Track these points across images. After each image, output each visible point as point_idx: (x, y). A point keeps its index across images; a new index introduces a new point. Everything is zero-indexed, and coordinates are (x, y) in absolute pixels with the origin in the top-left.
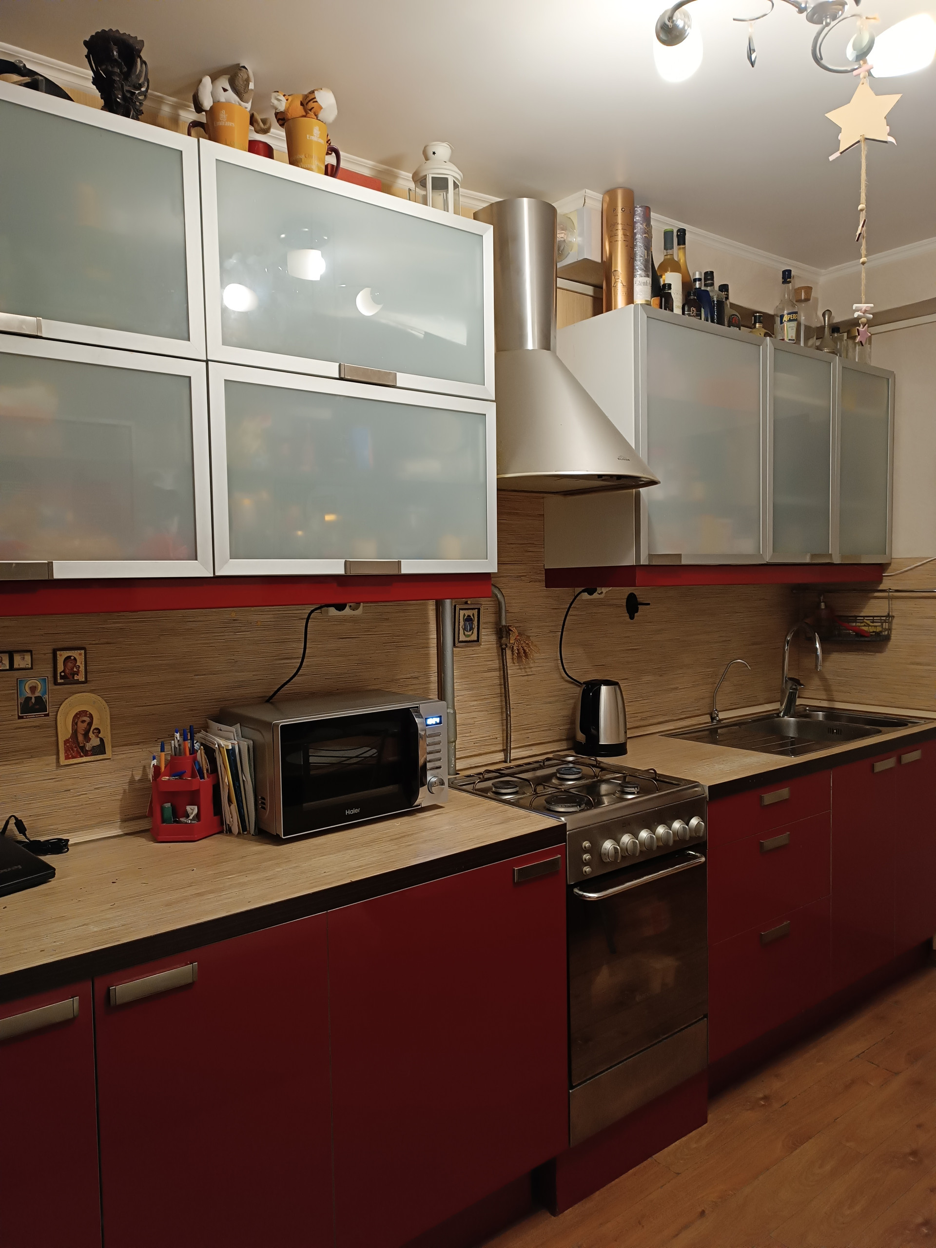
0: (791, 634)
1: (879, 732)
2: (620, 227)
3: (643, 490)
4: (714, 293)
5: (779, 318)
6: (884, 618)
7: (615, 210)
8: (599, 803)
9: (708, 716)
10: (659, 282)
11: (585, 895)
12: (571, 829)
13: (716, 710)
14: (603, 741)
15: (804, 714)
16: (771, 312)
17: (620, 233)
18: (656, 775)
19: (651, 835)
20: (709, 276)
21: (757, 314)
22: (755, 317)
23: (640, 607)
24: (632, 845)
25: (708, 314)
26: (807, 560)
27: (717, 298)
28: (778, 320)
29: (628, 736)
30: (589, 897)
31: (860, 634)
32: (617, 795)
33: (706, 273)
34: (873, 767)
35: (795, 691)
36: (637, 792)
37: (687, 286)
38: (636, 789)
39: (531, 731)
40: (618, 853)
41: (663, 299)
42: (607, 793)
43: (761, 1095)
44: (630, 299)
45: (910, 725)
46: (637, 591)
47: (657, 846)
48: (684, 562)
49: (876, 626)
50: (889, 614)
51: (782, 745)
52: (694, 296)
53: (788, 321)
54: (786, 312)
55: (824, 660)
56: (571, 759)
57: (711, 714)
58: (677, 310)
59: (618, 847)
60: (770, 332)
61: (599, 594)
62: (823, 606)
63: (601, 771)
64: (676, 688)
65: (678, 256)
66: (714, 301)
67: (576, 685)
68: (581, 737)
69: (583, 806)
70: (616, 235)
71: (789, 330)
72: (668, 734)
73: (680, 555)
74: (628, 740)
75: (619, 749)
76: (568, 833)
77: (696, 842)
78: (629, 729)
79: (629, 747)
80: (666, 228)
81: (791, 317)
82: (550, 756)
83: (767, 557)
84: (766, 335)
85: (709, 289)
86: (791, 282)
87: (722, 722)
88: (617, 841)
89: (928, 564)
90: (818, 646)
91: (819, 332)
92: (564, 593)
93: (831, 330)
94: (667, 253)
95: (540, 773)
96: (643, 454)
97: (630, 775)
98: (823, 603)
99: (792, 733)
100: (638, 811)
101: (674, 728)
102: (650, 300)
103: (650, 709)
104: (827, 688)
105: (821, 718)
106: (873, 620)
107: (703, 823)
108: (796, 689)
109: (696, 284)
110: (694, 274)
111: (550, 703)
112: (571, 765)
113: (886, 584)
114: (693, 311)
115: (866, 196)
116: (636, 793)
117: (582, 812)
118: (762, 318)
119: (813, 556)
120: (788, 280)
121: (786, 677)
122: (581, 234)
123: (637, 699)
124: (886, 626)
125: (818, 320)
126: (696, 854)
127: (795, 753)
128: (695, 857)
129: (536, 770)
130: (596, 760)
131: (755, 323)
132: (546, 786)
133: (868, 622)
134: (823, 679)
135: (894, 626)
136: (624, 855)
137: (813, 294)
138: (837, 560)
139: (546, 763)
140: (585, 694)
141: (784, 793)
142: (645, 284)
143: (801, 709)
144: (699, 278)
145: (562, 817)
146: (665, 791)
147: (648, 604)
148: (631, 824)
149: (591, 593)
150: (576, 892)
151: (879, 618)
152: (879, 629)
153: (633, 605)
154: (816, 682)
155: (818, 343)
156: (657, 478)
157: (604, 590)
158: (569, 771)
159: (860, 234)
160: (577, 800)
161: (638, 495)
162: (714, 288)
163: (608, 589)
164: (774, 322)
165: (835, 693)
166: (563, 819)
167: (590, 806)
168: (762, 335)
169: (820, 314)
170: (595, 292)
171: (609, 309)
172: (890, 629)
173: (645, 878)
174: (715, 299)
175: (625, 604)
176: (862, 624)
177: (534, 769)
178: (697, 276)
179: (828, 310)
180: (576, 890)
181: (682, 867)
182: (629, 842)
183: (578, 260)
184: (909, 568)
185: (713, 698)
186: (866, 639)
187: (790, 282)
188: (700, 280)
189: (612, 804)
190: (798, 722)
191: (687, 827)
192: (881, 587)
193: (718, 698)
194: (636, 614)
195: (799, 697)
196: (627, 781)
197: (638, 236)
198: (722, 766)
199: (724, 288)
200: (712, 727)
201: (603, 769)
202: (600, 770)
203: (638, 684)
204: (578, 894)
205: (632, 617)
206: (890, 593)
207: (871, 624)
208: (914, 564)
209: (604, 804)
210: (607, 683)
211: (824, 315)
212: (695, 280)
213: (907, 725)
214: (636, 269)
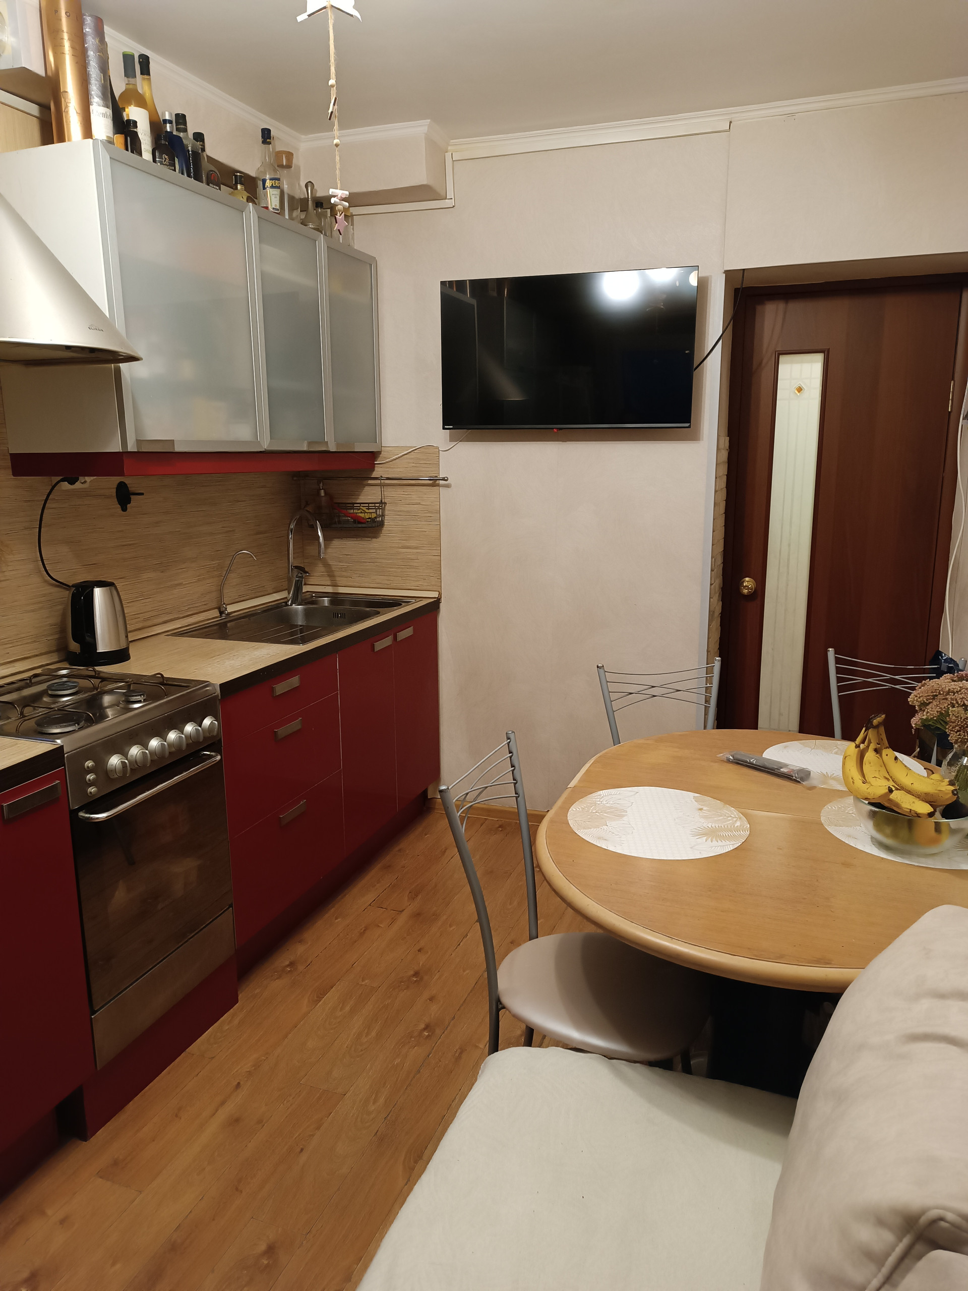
0: (294, 522)
1: (378, 613)
2: (66, 36)
3: (123, 366)
4: (189, 143)
5: (261, 183)
6: (378, 505)
7: (57, 11)
8: (102, 717)
9: (217, 610)
10: (121, 116)
11: (92, 817)
12: (69, 750)
13: (224, 604)
14: (101, 649)
15: (311, 601)
16: (253, 174)
17: (67, 45)
18: (163, 680)
19: (162, 742)
20: (181, 119)
21: (238, 174)
22: (236, 176)
23: (132, 497)
24: (142, 756)
25: (182, 164)
26: (305, 448)
27: (192, 147)
28: (260, 183)
29: (130, 640)
30: (98, 818)
31: (358, 521)
32: (121, 706)
33: (177, 115)
34: (373, 646)
35: (301, 579)
36: (144, 700)
37: (156, 126)
38: (142, 696)
39: (11, 645)
40: (127, 766)
41: (129, 138)
42: (110, 705)
43: (287, 963)
44: (88, 132)
45: (403, 604)
46: (127, 480)
47: (170, 753)
48: (178, 449)
49: (371, 513)
50: (382, 501)
51: (292, 634)
52: (166, 141)
53: (270, 187)
54: (268, 177)
55: (326, 547)
56: (64, 672)
57: (219, 608)
58: (147, 155)
59: (126, 761)
60: (253, 197)
61: (82, 483)
62: (322, 493)
63: (101, 682)
64: (180, 584)
65: (142, 88)
66: (189, 151)
67: (65, 588)
68: (74, 646)
69: (82, 724)
70: (62, 46)
71: (273, 197)
72: (174, 633)
73: (173, 441)
74: (130, 644)
75: (121, 656)
76: (66, 755)
77: (211, 742)
78: (130, 632)
79: (132, 652)
80: (125, 50)
81: (274, 183)
82: (39, 671)
83: (266, 444)
84: (249, 200)
85: (181, 135)
86: (271, 143)
87: (231, 615)
88: (125, 755)
89: (412, 453)
90: (320, 533)
91: (302, 204)
92: (39, 484)
93: (315, 204)
94: (129, 81)
95: (27, 692)
96: (119, 324)
97: (134, 683)
98: (322, 490)
99: (300, 621)
100: (146, 720)
101: (180, 626)
102: (112, 137)
103: (153, 609)
104: (331, 574)
105: (326, 604)
106: (369, 506)
107: (216, 722)
108: (302, 577)
109: (166, 127)
110: (164, 114)
111: (33, 611)
112: (65, 679)
113: (378, 472)
114: (165, 158)
115: (335, 70)
116: (142, 700)
117: (82, 730)
118: (243, 179)
119: (310, 443)
120: (268, 140)
121: (292, 566)
122: (15, 33)
123: (137, 599)
124: (379, 512)
125: (300, 192)
126: (211, 754)
127: (304, 641)
128: (210, 757)
129: (21, 690)
130: (94, 670)
131: (236, 183)
132: (36, 707)
133: (364, 509)
134: (327, 566)
135: (386, 513)
136: (133, 768)
137: (294, 161)
138: (332, 448)
139: (34, 680)
140: (75, 599)
141: (294, 681)
142: (104, 115)
143: (308, 595)
144: (169, 120)
145: (58, 739)
146: (173, 695)
147: (142, 494)
148: (138, 735)
149: (72, 482)
150: (82, 816)
151: (373, 505)
152: (374, 515)
153: (124, 496)
154: (320, 569)
155: (303, 216)
156: (139, 352)
157: (88, 479)
158: (63, 686)
159: (332, 112)
160: (75, 718)
161: (118, 372)
162: (187, 134)
163: (92, 478)
164: (255, 186)
165: (338, 579)
166: (59, 741)
167: (91, 722)
168: (245, 200)
169: (303, 184)
170: (41, 112)
171: (62, 139)
172: (383, 515)
173: (158, 787)
174: (190, 148)
175: (115, 494)
176: (359, 511)
177: (19, 689)
178: (167, 117)
179: (310, 182)
180: (82, 814)
181: (197, 769)
182: (138, 754)
183: (14, 67)
184: (397, 456)
185: (220, 592)
186: (363, 525)
187: (269, 143)
188: (170, 122)
189: (115, 717)
190: (305, 610)
191: (200, 728)
192: (374, 475)
193: (225, 591)
194: (128, 505)
195: (305, 584)
196: (131, 689)
197: (91, 53)
198: (232, 662)
199: (199, 137)
200: (220, 622)
201: (103, 679)
202: (100, 680)
203: (138, 582)
204: (84, 817)
205: (124, 509)
206: (382, 481)
207: (367, 511)
208: (400, 453)
209: (108, 717)
210: (101, 584)
211: (306, 186)
212: (165, 121)
213: (401, 604)
214: (91, 95)
